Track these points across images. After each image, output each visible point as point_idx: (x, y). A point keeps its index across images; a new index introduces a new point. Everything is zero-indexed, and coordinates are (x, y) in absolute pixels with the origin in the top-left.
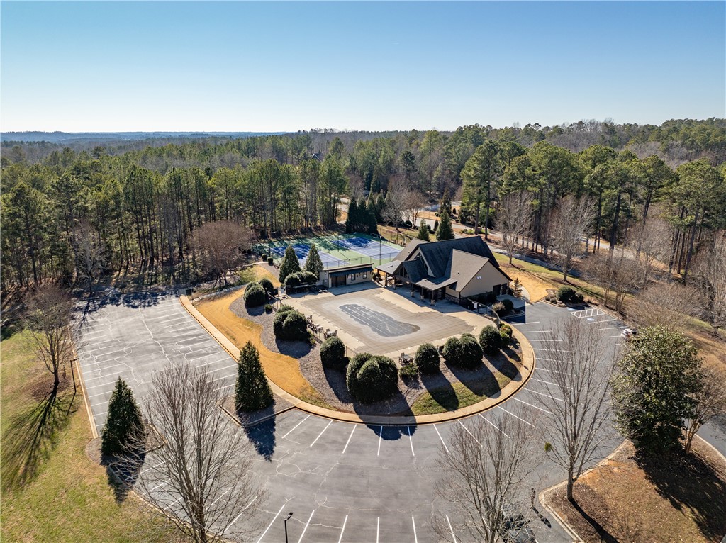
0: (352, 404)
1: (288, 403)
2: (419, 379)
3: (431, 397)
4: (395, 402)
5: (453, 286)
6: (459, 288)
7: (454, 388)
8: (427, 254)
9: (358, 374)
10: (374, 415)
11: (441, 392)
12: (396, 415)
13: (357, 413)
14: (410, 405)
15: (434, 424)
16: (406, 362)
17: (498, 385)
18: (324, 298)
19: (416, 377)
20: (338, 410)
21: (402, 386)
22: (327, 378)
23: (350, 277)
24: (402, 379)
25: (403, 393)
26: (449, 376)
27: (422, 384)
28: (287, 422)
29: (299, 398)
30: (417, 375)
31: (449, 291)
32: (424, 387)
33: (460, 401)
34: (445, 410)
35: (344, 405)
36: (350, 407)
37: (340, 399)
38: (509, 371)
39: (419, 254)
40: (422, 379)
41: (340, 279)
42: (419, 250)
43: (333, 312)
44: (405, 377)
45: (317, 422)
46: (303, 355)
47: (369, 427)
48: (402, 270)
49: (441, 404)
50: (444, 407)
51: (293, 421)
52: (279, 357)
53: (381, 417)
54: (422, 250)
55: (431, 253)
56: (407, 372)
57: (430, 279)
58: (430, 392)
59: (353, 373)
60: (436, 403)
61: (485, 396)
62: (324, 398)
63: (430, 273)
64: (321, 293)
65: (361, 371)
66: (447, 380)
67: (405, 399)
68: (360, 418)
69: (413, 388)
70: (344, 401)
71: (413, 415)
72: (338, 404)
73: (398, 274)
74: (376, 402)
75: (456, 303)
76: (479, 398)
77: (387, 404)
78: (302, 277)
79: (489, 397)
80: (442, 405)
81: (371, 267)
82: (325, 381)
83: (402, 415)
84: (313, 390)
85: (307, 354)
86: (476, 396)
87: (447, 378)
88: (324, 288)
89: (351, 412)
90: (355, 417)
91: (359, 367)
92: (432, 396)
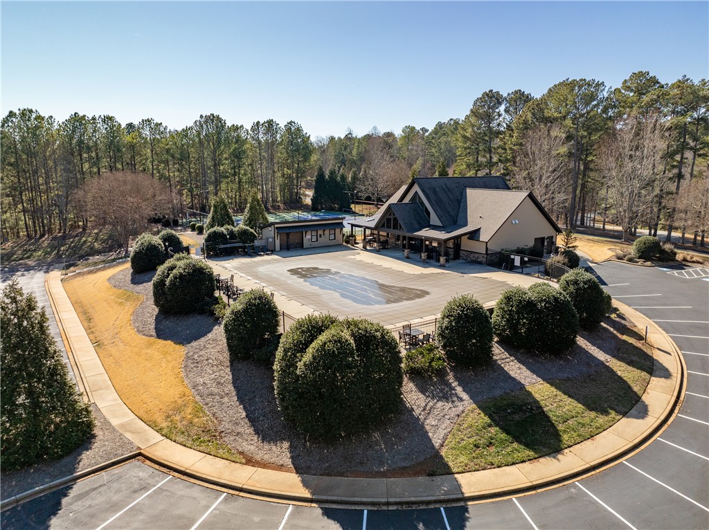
0: (286, 445)
1: (126, 443)
2: (451, 378)
3: (487, 420)
4: (397, 436)
5: (474, 235)
6: (484, 237)
7: (537, 397)
8: (428, 191)
9: (300, 365)
10: (342, 475)
11: (508, 406)
12: (401, 472)
13: (298, 470)
14: (436, 442)
15: (514, 498)
16: (414, 342)
17: (630, 387)
18: (265, 261)
19: (441, 373)
20: (250, 461)
21: (411, 394)
22: (234, 383)
23: (309, 237)
24: (411, 379)
25: (417, 412)
26: (516, 369)
27: (459, 390)
28: (98, 499)
29: (159, 431)
30: (444, 368)
31: (466, 244)
32: (465, 396)
33: (561, 427)
34: (532, 453)
35: (267, 446)
36: (281, 452)
37: (257, 432)
38: (634, 358)
39: (416, 193)
40: (456, 378)
41: (294, 238)
42: (416, 188)
43: (275, 275)
44: (416, 374)
45: (182, 497)
46: (197, 338)
47: (328, 513)
48: (389, 220)
49: (517, 439)
50: (528, 446)
51: (116, 498)
52: (150, 345)
53: (363, 481)
54: (420, 187)
55: (435, 192)
56: (421, 362)
57: (435, 228)
58: (483, 408)
59: (290, 364)
60: (503, 436)
61: (613, 414)
62: (220, 428)
63: (434, 219)
64: (261, 255)
65: (308, 357)
66: (514, 379)
67: (422, 426)
68: (305, 484)
69: (440, 399)
70: (267, 435)
71: (449, 472)
72: (251, 444)
73: (383, 226)
74: (348, 436)
75: (480, 263)
76: (602, 419)
77: (377, 443)
78: (231, 233)
79: (625, 414)
80: (520, 442)
81: (342, 223)
82: (230, 388)
83: (416, 474)
84: (198, 411)
85: (205, 334)
86: (593, 414)
87: (512, 374)
88: (267, 250)
89: (281, 468)
90: (291, 483)
91: (302, 347)
92: (490, 416)
